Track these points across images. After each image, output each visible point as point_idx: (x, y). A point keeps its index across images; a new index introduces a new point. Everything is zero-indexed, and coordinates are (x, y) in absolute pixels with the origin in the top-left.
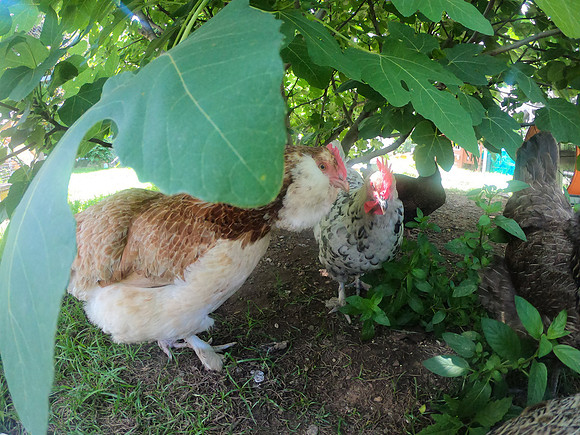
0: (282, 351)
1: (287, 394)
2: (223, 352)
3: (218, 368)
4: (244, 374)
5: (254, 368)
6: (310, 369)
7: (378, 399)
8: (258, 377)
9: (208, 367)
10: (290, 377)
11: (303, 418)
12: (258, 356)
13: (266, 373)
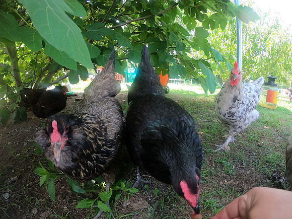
5: (4, 193)
6: (30, 185)
7: (63, 187)
8: (7, 196)
10: (21, 191)
11: (30, 207)
13: (9, 193)
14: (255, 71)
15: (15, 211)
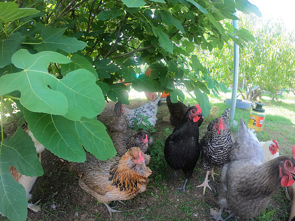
0: (57, 195)
1: (64, 208)
2: (38, 204)
3: (40, 210)
4: (49, 208)
5: (51, 204)
6: (68, 197)
8: (54, 207)
11: (73, 212)
12: (50, 200)
13: (55, 204)
14: (257, 79)
15: (63, 215)
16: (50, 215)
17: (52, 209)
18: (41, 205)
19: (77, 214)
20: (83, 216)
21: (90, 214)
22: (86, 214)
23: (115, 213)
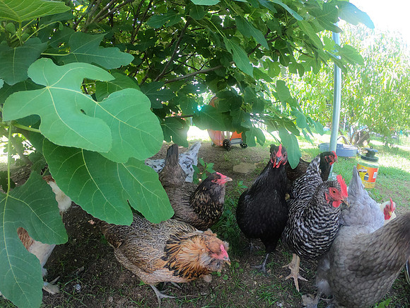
0: (83, 272)
1: (93, 289)
3: (58, 291)
4: (71, 288)
5: (74, 284)
6: (99, 275)
8: (78, 288)
9: (53, 293)
11: (105, 296)
12: (73, 278)
13: (80, 284)
15: (90, 301)
16: (72, 299)
17: (76, 291)
18: (60, 285)
19: (111, 299)
20: (119, 302)
21: (129, 300)
22: (124, 300)
23: (166, 300)
